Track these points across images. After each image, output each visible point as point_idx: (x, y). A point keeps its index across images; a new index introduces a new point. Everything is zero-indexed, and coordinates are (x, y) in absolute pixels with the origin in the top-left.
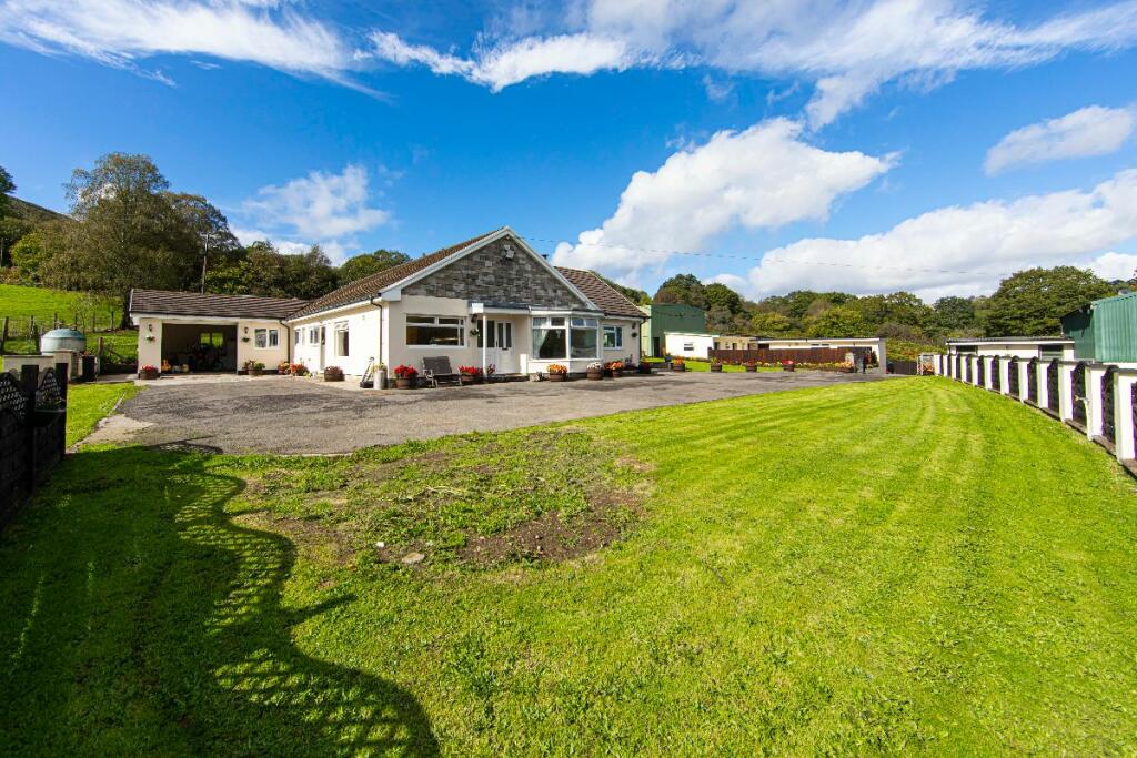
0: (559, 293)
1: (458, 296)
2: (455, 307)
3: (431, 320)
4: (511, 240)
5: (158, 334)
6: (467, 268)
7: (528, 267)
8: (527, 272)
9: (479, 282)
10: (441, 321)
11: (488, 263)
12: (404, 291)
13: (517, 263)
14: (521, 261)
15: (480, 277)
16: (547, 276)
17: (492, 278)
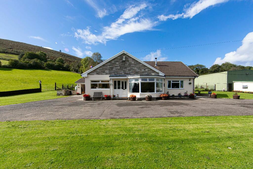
0: (147, 70)
1: (107, 74)
2: (106, 77)
3: (99, 81)
4: (125, 54)
5: (80, 87)
6: (109, 65)
7: (133, 63)
8: (132, 64)
9: (114, 69)
10: (102, 81)
11: (117, 63)
12: (88, 74)
13: (128, 62)
14: (130, 61)
15: (114, 68)
16: (141, 65)
17: (119, 68)
